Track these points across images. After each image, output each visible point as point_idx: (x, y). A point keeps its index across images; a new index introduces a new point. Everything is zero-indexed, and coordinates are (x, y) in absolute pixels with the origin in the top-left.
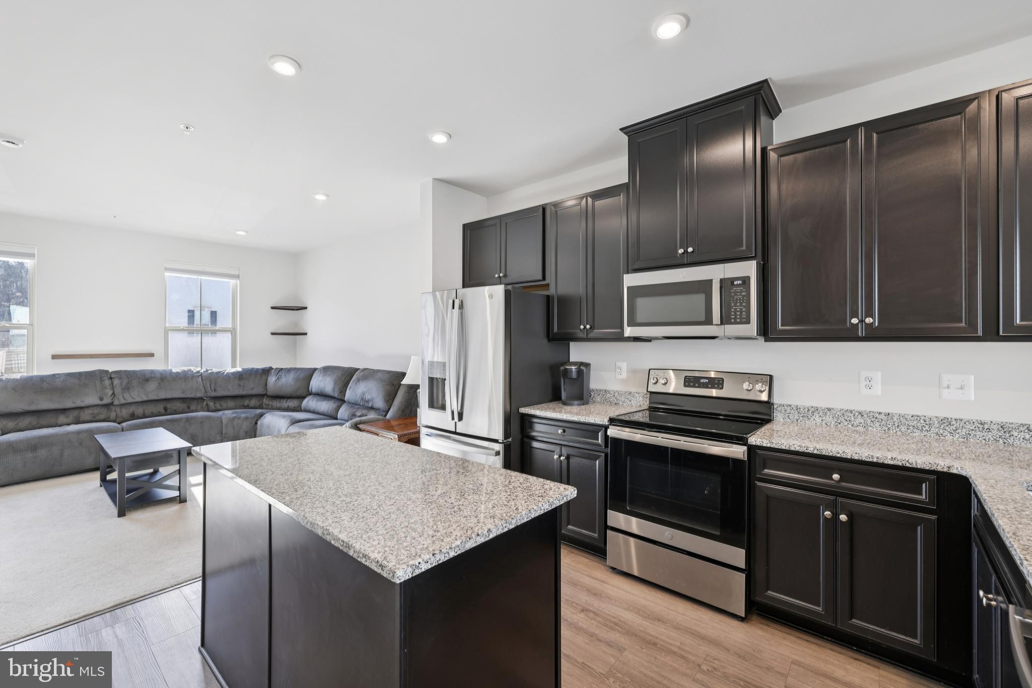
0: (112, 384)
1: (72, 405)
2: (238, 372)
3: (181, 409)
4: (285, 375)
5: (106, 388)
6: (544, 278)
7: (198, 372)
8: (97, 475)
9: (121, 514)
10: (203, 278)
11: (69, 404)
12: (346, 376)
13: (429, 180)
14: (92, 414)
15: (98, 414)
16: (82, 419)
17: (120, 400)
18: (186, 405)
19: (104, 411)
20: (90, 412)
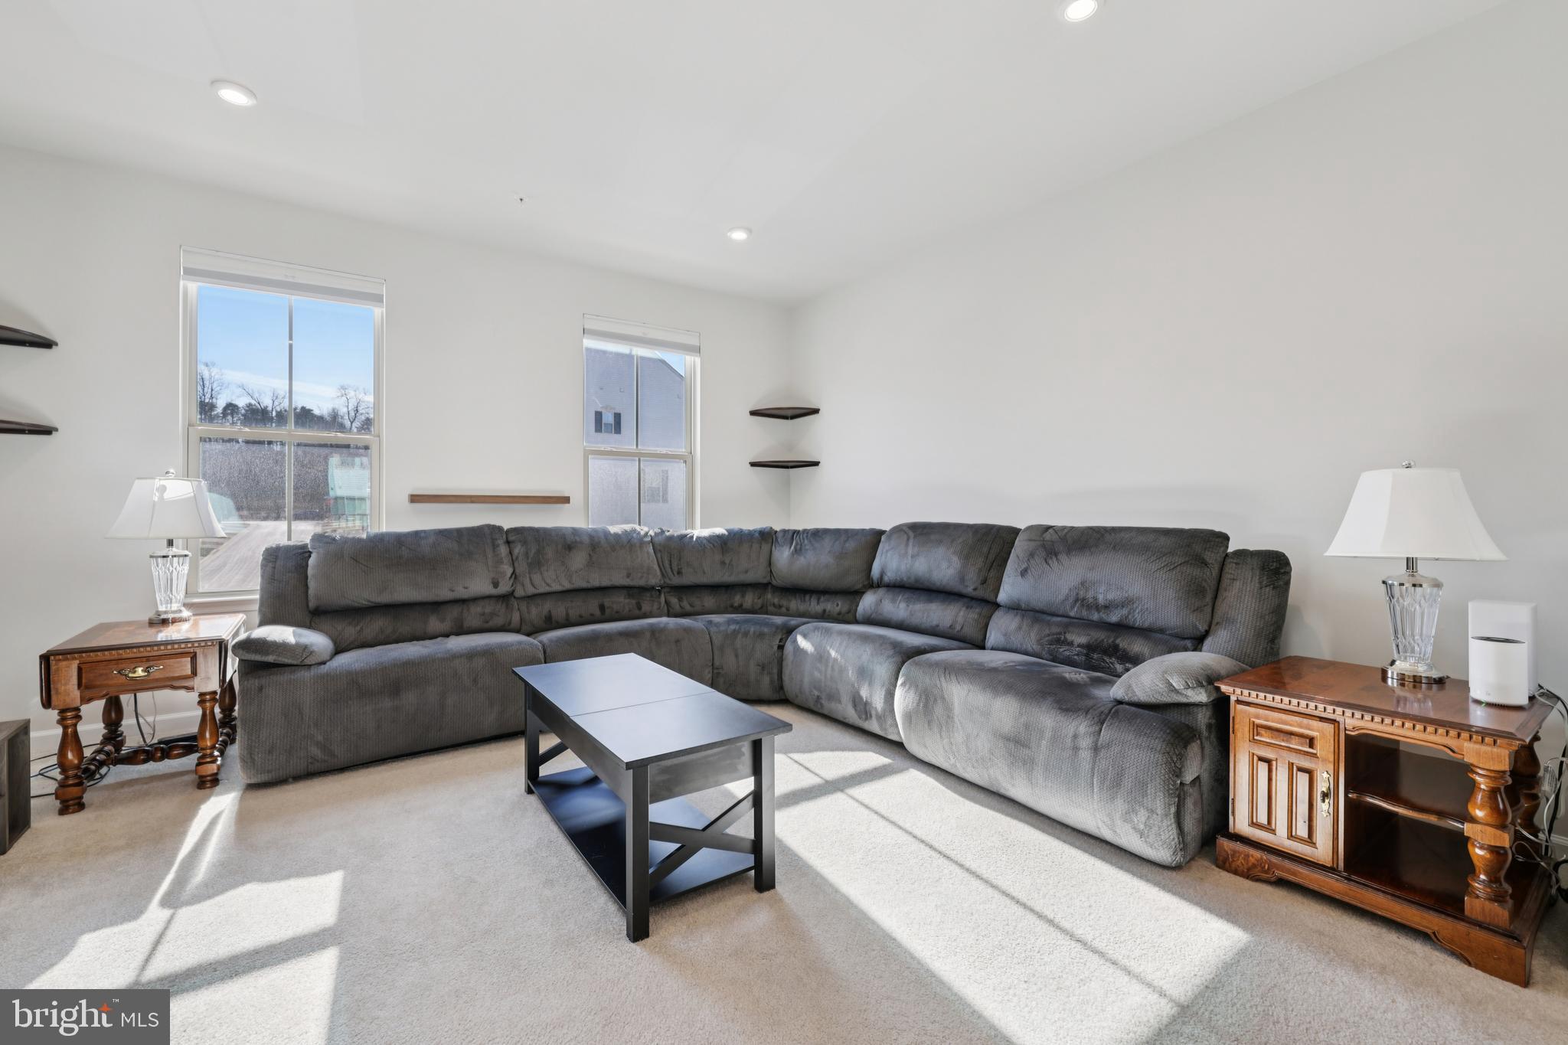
0: (511, 554)
1: (452, 596)
3: (627, 609)
4: (810, 544)
5: (502, 563)
7: (648, 535)
9: (636, 936)
11: (445, 594)
14: (484, 615)
15: (493, 614)
16: (467, 624)
17: (526, 588)
18: (634, 602)
19: (500, 608)
20: (479, 609)
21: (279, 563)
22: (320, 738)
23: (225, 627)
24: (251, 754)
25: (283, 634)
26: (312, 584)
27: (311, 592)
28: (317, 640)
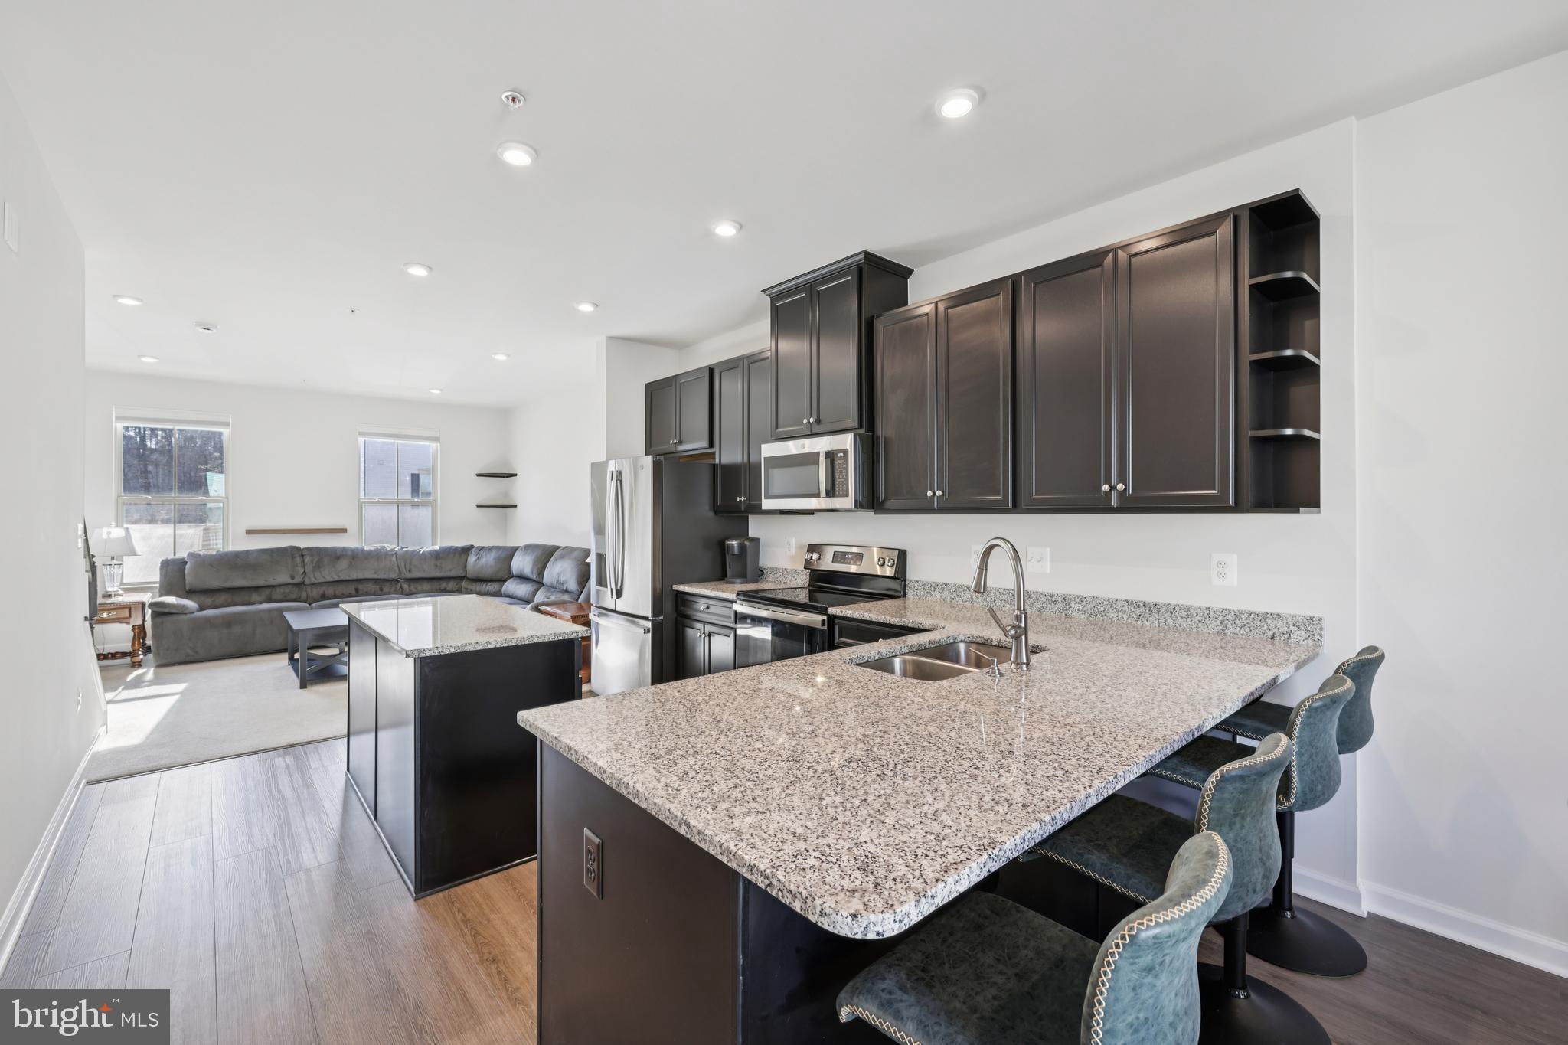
0: (303, 561)
1: (266, 584)
2: (436, 551)
3: (373, 590)
4: (486, 555)
5: (297, 566)
6: (711, 445)
7: (392, 550)
8: (286, 656)
9: (303, 686)
10: (400, 442)
11: (261, 582)
12: (546, 555)
13: (603, 338)
14: (284, 593)
15: (289, 593)
16: (273, 598)
17: (311, 579)
18: (378, 587)
19: (295, 590)
20: (282, 590)
21: (170, 567)
22: (191, 645)
23: (146, 598)
24: (158, 650)
25: (171, 600)
26: (187, 578)
27: (187, 582)
28: (190, 604)
